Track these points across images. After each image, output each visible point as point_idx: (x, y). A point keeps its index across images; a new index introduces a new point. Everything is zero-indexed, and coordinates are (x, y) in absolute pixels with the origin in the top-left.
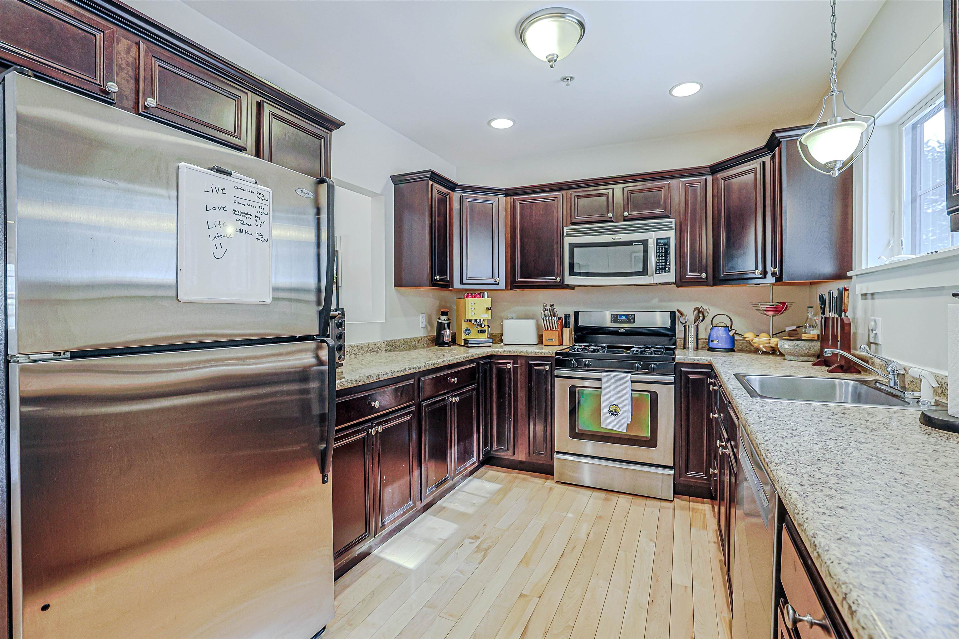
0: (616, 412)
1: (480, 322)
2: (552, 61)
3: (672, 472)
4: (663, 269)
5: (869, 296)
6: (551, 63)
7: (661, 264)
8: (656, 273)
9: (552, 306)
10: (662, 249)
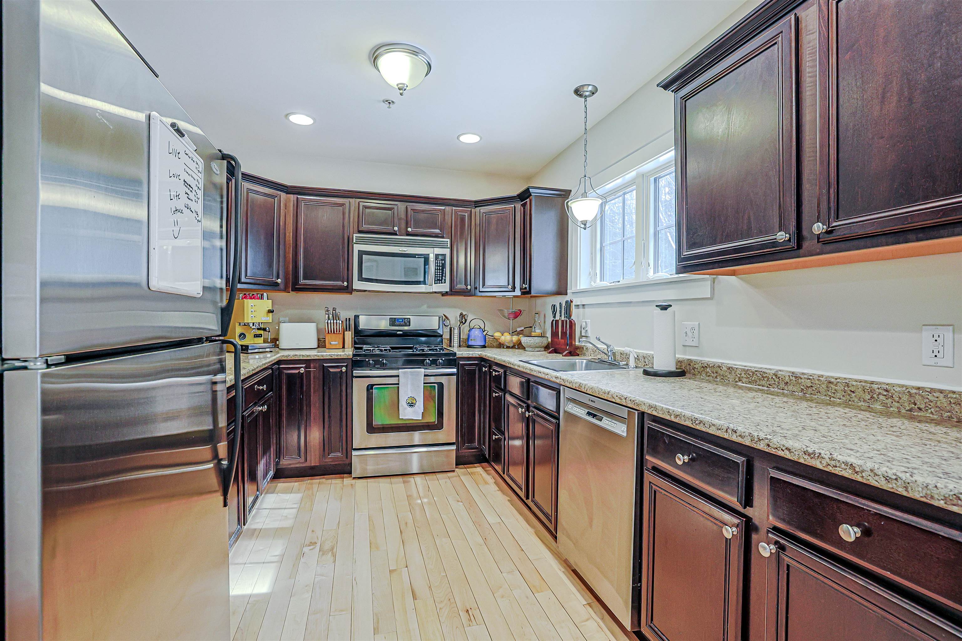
0: (412, 403)
1: (259, 326)
2: (402, 89)
3: (454, 447)
4: (440, 280)
5: (581, 307)
6: (401, 91)
7: (438, 276)
8: (435, 284)
9: (334, 309)
10: (440, 263)
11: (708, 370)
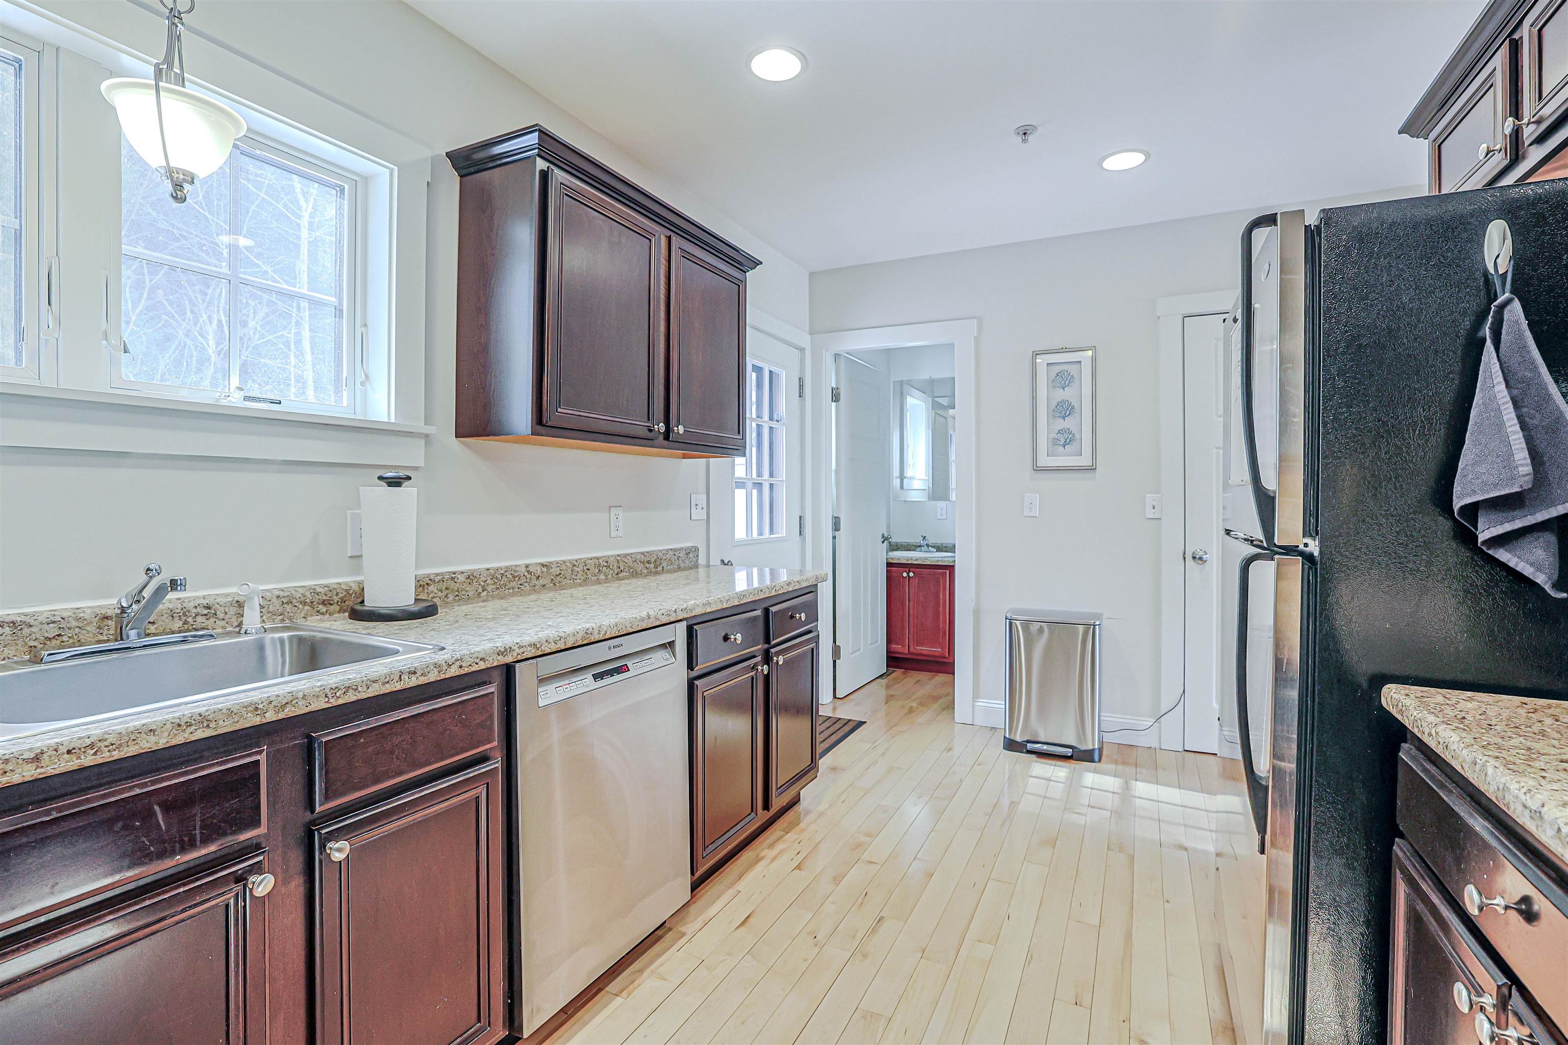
11: (431, 588)
